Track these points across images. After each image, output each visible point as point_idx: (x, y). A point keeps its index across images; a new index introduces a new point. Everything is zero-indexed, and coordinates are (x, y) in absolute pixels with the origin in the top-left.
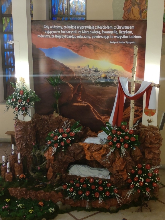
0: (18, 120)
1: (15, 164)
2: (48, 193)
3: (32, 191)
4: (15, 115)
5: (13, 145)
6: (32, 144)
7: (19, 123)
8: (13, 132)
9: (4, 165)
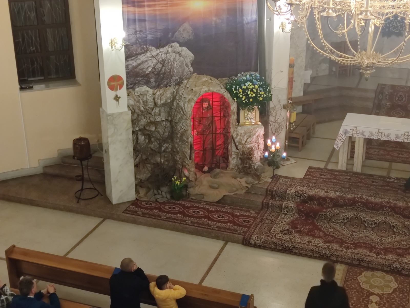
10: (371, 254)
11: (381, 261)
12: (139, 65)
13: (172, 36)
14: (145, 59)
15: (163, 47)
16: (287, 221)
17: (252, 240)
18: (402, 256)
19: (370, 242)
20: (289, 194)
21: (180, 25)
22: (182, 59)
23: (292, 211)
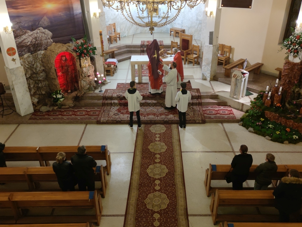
0: (288, 60)
1: (276, 94)
2: (296, 124)
3: (284, 118)
4: (287, 55)
5: (277, 80)
6: (295, 82)
7: (288, 63)
8: (281, 69)
9: (266, 93)
10: (155, 117)
11: (159, 119)
12: (23, 41)
13: (38, 24)
14: (25, 38)
15: (34, 30)
16: (116, 109)
17: (101, 121)
18: (168, 115)
19: (154, 112)
20: (114, 97)
21: (42, 18)
22: (46, 36)
23: (117, 104)
